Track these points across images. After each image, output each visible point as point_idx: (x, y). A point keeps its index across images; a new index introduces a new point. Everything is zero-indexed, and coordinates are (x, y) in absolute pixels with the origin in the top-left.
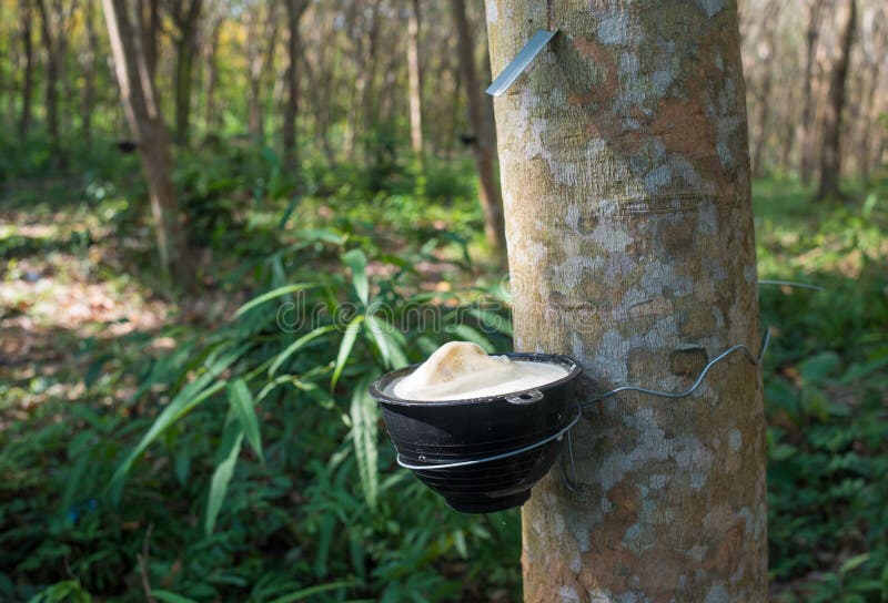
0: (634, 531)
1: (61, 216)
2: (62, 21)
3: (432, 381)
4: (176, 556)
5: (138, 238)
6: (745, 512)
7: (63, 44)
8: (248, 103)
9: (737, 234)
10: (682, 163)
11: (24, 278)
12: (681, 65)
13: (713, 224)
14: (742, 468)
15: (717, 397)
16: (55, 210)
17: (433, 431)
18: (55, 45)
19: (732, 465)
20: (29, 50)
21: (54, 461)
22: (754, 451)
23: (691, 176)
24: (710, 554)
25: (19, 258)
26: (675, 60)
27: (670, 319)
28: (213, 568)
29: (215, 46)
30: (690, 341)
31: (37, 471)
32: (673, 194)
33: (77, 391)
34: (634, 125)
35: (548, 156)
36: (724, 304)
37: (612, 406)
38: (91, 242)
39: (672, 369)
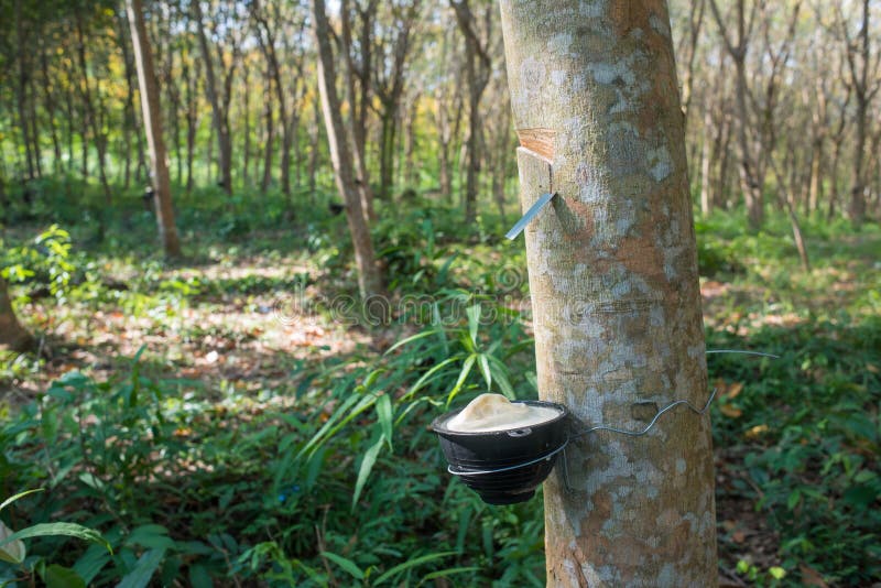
0: (608, 524)
1: (288, 260)
2: (295, 101)
3: (469, 418)
4: (354, 532)
5: (344, 279)
6: (689, 516)
7: (296, 119)
8: (440, 161)
9: (681, 326)
10: (637, 279)
11: (258, 310)
12: (637, 214)
13: (662, 320)
14: (687, 485)
15: (665, 436)
16: (284, 255)
17: (465, 451)
18: (289, 122)
19: (679, 483)
20: (270, 127)
21: (271, 455)
22: (697, 474)
23: (645, 288)
24: (663, 543)
25: (256, 295)
26: (633, 212)
27: (631, 382)
28: (379, 543)
29: (414, 117)
30: (645, 398)
31: (257, 461)
32: (631, 300)
33: (289, 402)
34: (604, 255)
35: (551, 273)
36: (671, 373)
37: (593, 439)
38: (310, 282)
39: (632, 416)
